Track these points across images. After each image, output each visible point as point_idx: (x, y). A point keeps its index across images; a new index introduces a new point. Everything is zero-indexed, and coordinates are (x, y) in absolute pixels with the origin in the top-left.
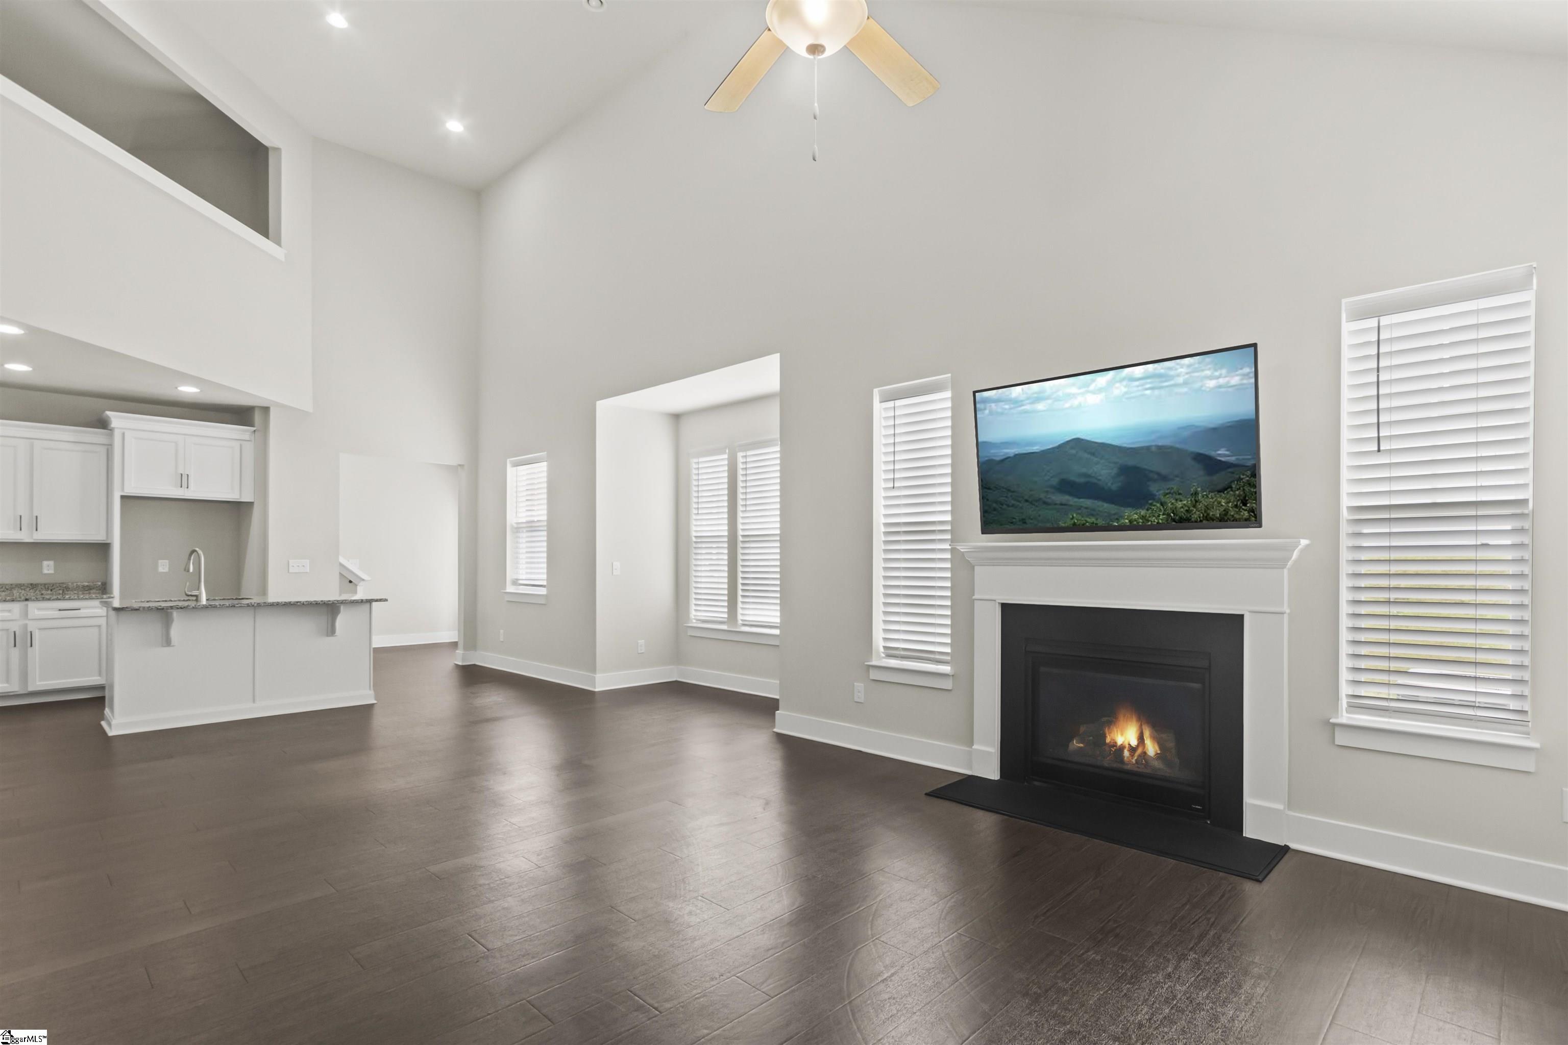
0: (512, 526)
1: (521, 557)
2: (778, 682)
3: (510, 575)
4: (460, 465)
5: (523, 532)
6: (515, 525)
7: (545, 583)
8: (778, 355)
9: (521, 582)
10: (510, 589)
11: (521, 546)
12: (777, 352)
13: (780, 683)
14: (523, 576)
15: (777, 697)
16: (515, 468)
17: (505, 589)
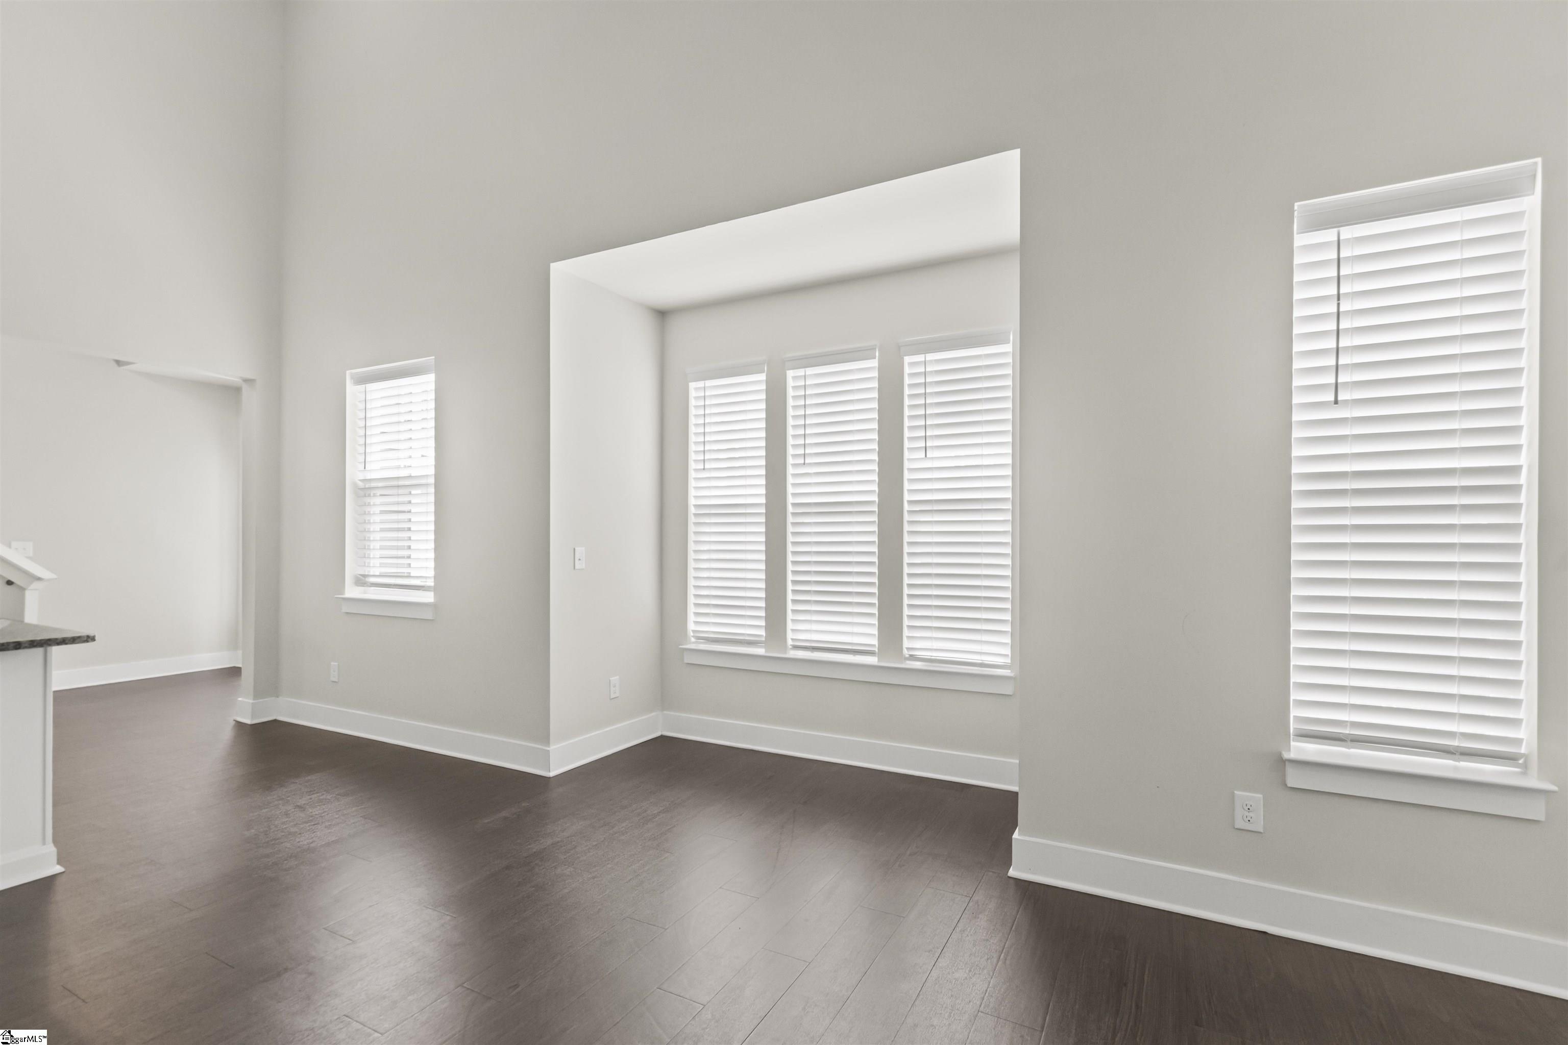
0: (355, 485)
1: (372, 539)
2: (1017, 761)
3: (351, 569)
4: (246, 381)
5: (375, 495)
6: (361, 484)
7: (431, 583)
8: (1018, 151)
9: (372, 580)
10: (352, 591)
11: (373, 519)
12: (1018, 148)
13: (1019, 763)
14: (375, 568)
15: (1014, 788)
16: (361, 387)
17: (343, 593)
